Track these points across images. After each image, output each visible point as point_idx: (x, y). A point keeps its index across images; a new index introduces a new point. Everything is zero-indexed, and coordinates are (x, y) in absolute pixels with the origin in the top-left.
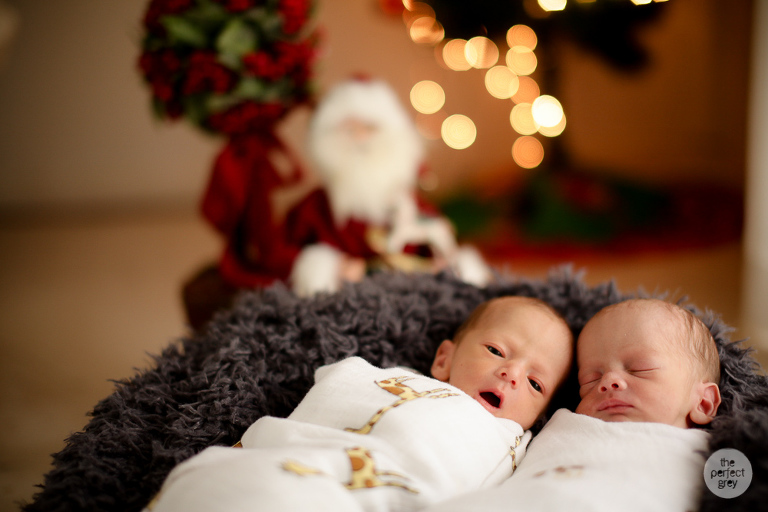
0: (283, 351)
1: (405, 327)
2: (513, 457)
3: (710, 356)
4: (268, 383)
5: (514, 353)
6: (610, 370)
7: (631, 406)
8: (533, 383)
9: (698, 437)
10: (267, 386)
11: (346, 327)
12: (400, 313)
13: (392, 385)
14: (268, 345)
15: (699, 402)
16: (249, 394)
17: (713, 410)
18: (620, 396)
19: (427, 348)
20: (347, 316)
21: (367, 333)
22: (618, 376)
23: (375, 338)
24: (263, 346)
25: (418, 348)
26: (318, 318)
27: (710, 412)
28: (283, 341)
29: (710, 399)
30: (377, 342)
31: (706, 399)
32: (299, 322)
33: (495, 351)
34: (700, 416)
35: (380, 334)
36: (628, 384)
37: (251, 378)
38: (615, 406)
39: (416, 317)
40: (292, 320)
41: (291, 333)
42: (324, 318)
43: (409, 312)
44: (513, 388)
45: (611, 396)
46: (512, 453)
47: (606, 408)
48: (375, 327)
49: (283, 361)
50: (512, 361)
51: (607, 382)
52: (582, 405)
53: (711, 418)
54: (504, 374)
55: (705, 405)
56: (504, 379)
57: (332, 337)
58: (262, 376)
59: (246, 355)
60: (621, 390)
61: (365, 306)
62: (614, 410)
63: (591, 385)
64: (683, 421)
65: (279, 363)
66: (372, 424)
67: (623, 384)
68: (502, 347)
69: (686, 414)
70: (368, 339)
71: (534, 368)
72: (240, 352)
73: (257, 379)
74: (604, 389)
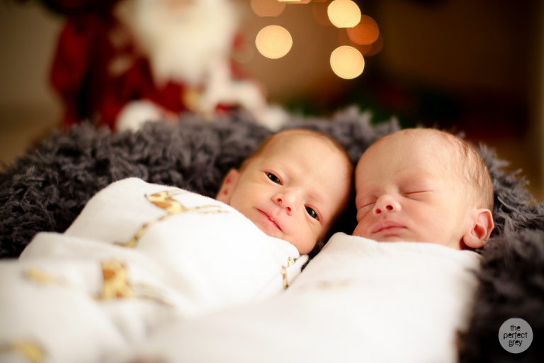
0: (76, 180)
1: (193, 158)
2: (284, 276)
3: (484, 183)
4: (59, 208)
5: (292, 181)
6: (384, 193)
7: (405, 227)
8: (309, 210)
9: (470, 259)
10: (57, 211)
11: (136, 157)
12: (191, 146)
13: (161, 199)
14: (62, 173)
15: (473, 227)
16: (35, 216)
17: (487, 234)
18: (394, 217)
19: (216, 178)
20: (138, 147)
21: (157, 163)
22: (392, 197)
23: (165, 168)
24: (56, 174)
25: (206, 178)
26: (111, 149)
27: (483, 237)
28: (76, 170)
29: (483, 224)
30: (167, 171)
31: (479, 224)
32: (94, 153)
33: (274, 178)
34: (473, 240)
35: (169, 165)
36: (403, 207)
37: (40, 203)
38: (389, 228)
39: (206, 149)
40: (88, 151)
41: (85, 163)
42: (117, 149)
43: (199, 145)
44: (289, 214)
45: (385, 217)
46: (284, 272)
47: (380, 230)
48: (165, 158)
49: (75, 189)
50: (289, 188)
51: (381, 205)
52: (358, 228)
53: (484, 242)
54: (280, 200)
55: (478, 231)
56: (279, 205)
57: (124, 166)
58: (52, 201)
59: (38, 181)
60: (395, 212)
61: (159, 140)
62: (388, 231)
63: (367, 208)
64: (457, 244)
65: (71, 190)
66: (136, 238)
67: (397, 206)
68: (281, 174)
69: (459, 238)
70: (158, 168)
71: (311, 196)
72: (33, 178)
73: (46, 203)
74: (379, 211)
